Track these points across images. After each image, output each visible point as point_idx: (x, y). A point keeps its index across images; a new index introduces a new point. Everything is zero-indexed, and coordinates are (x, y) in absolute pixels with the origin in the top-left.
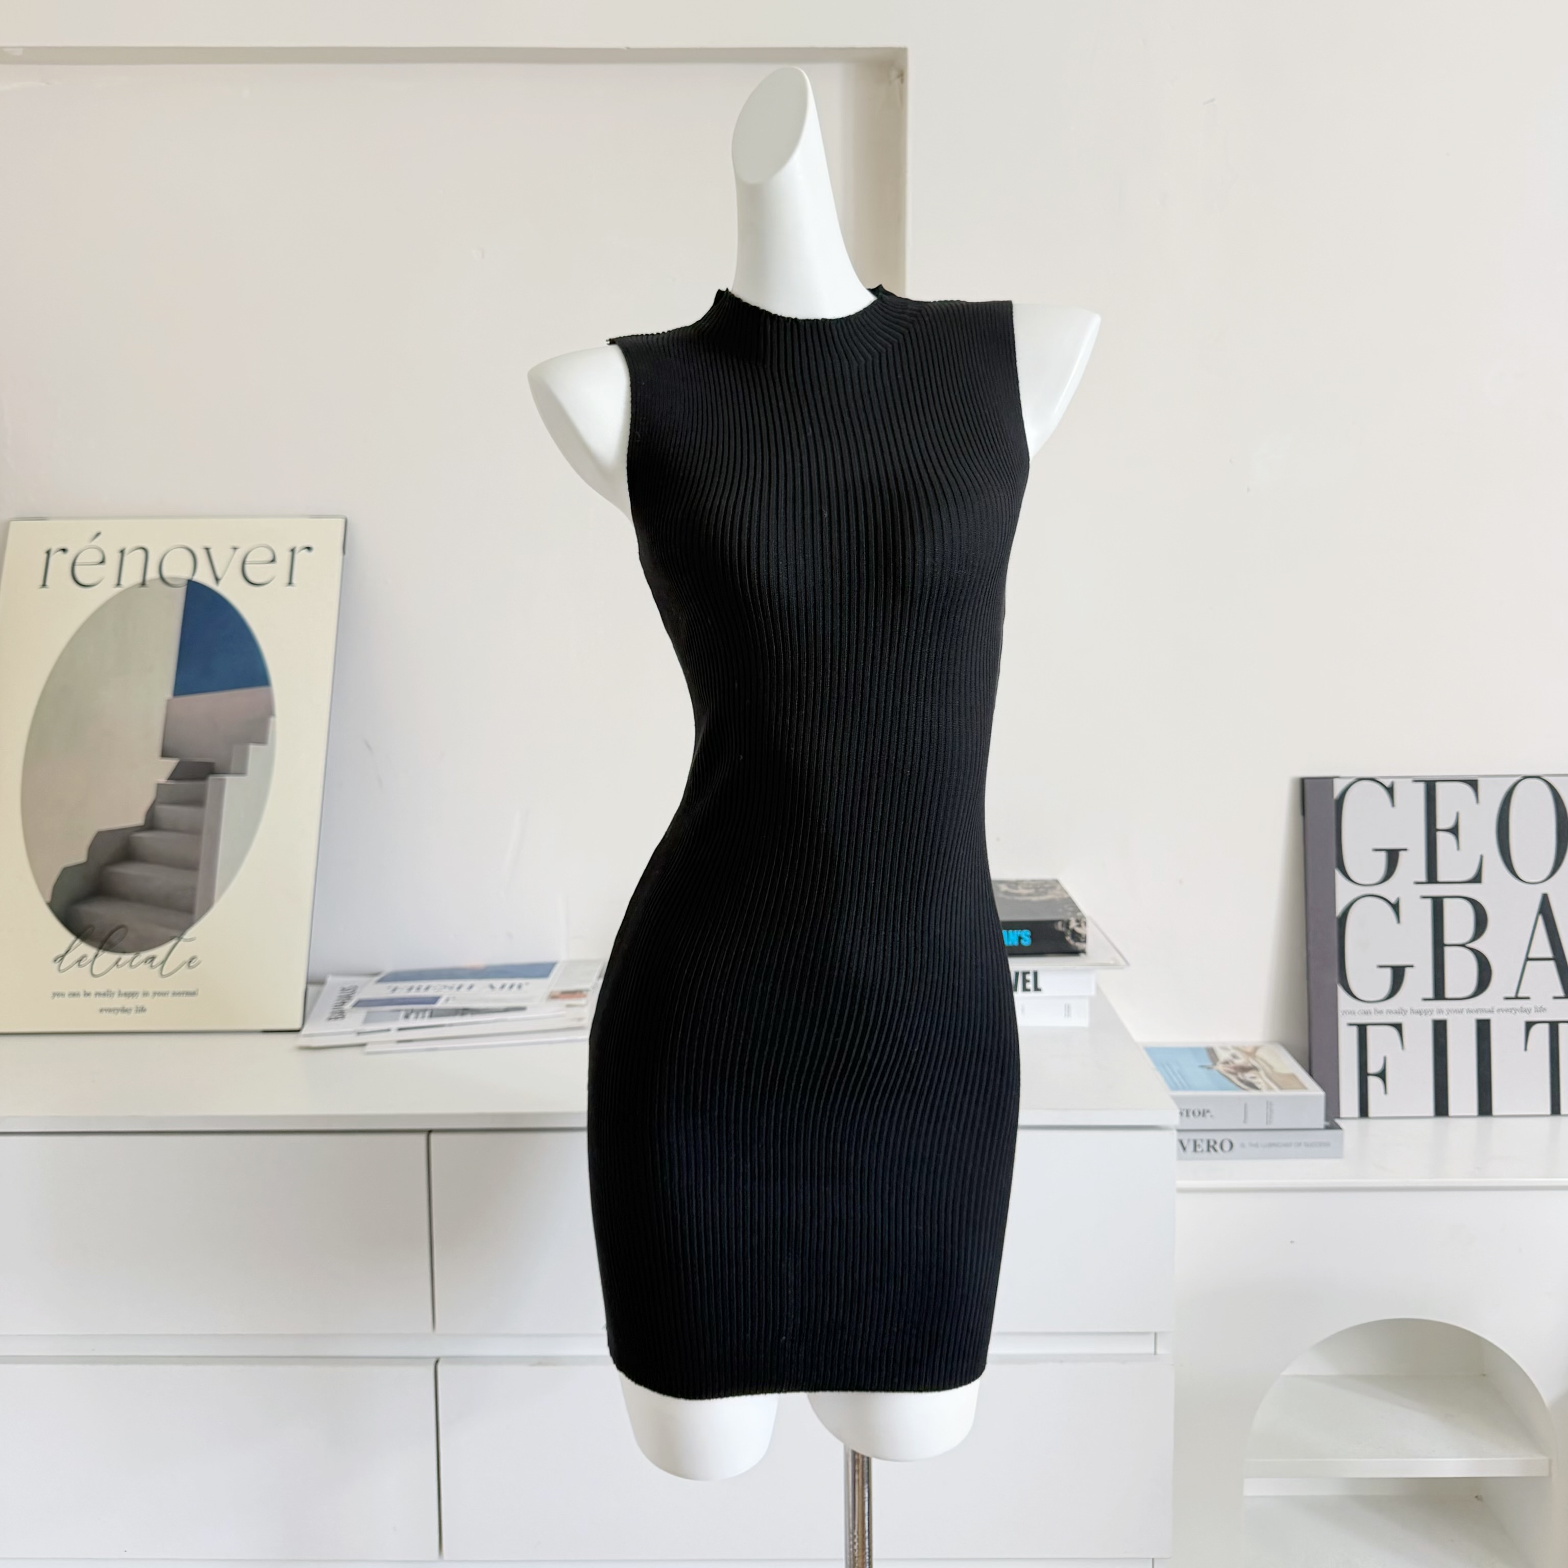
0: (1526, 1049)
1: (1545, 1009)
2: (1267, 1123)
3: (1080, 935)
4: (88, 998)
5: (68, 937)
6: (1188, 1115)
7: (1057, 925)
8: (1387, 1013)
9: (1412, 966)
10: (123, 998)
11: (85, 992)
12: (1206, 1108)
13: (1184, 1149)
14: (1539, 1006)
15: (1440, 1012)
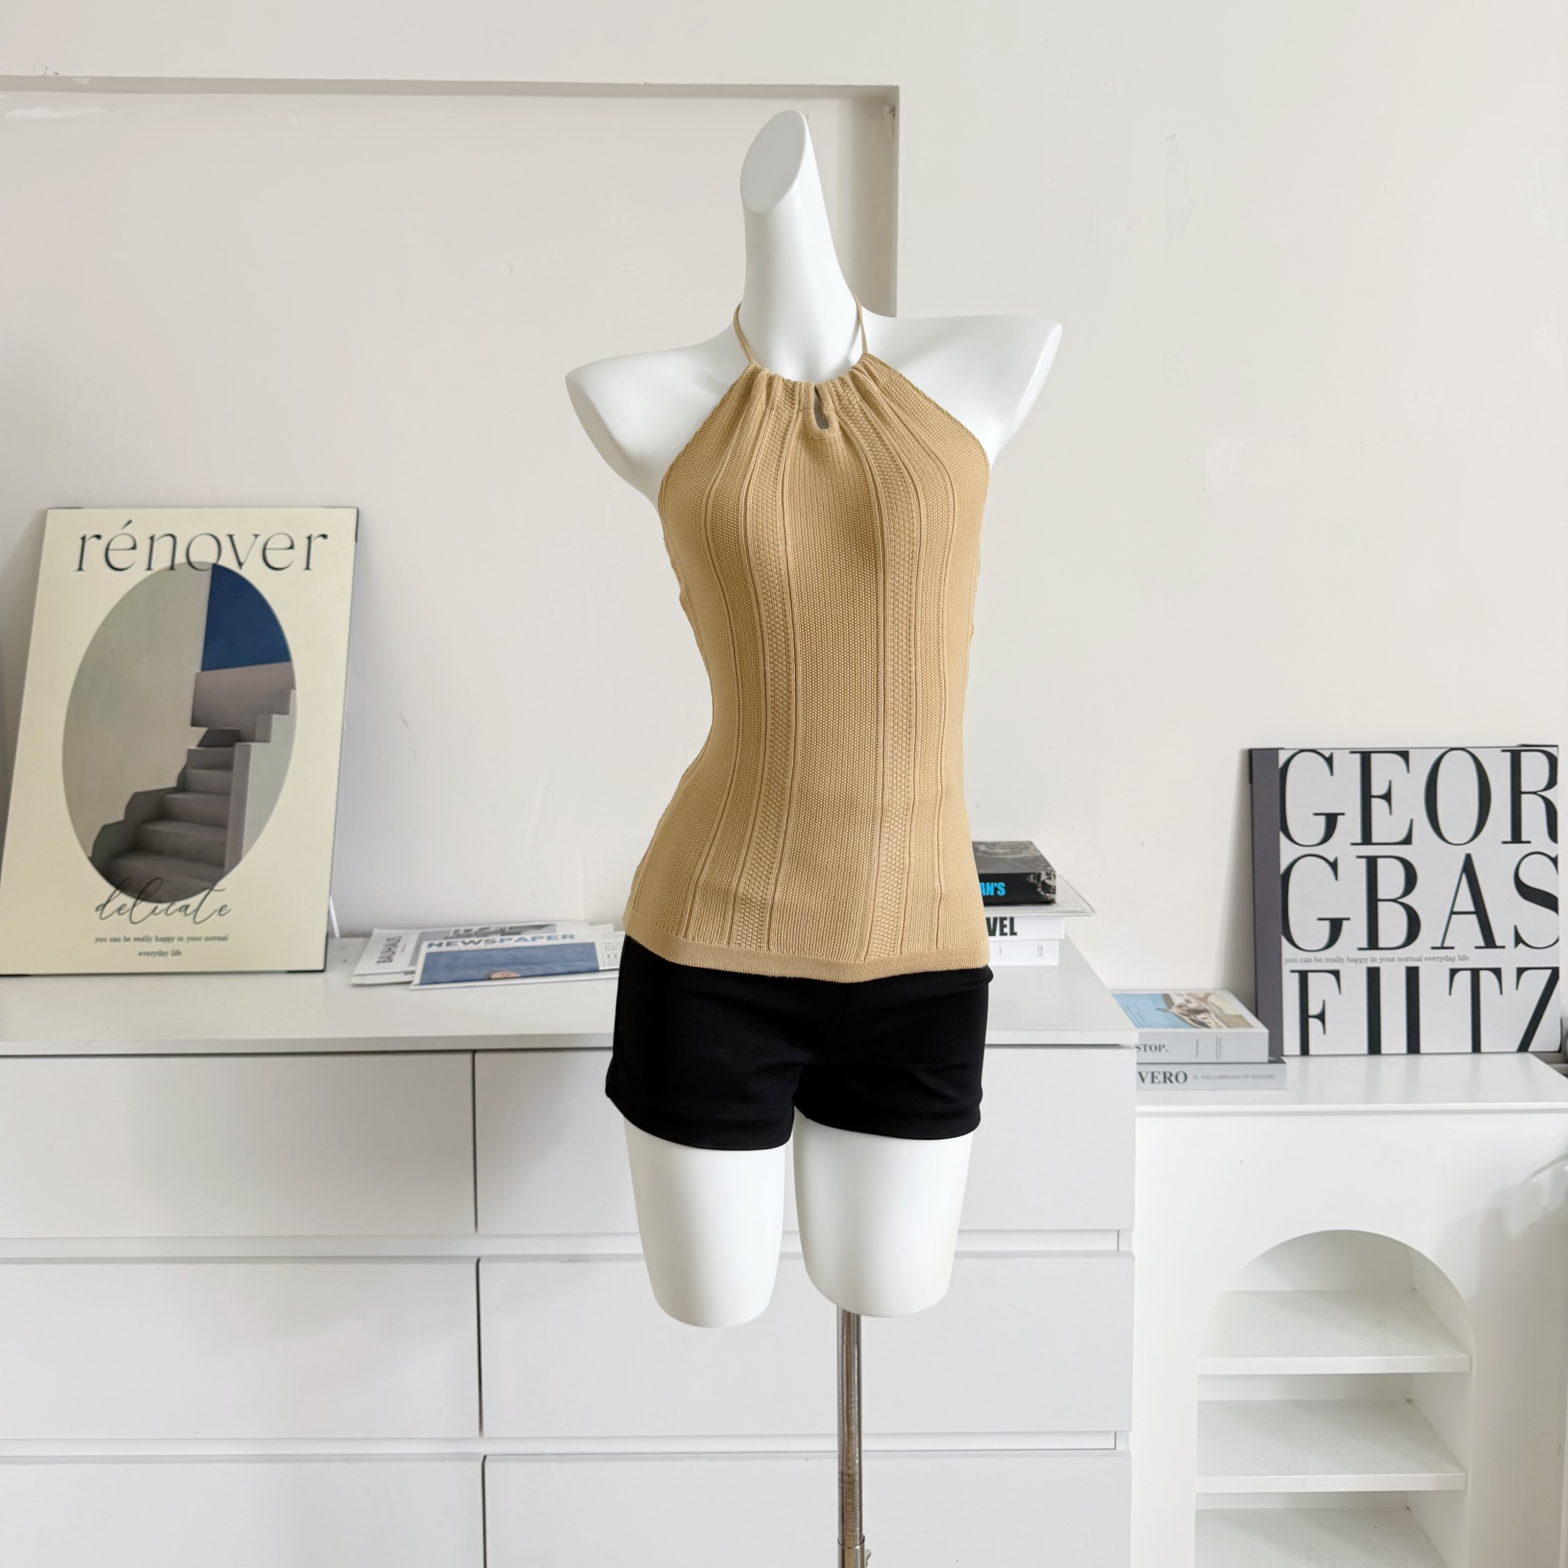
0: (1450, 994)
1: (1467, 958)
2: (1217, 1058)
3: (1050, 886)
4: (127, 943)
5: (109, 889)
6: (1145, 1050)
7: (1030, 877)
8: (1326, 961)
9: (1348, 919)
10: (160, 943)
11: (125, 937)
12: (1162, 1043)
13: (1143, 1080)
14: (1462, 956)
15: (1373, 961)
